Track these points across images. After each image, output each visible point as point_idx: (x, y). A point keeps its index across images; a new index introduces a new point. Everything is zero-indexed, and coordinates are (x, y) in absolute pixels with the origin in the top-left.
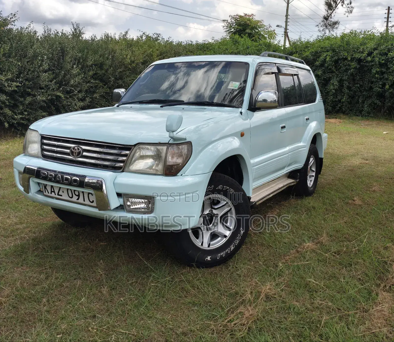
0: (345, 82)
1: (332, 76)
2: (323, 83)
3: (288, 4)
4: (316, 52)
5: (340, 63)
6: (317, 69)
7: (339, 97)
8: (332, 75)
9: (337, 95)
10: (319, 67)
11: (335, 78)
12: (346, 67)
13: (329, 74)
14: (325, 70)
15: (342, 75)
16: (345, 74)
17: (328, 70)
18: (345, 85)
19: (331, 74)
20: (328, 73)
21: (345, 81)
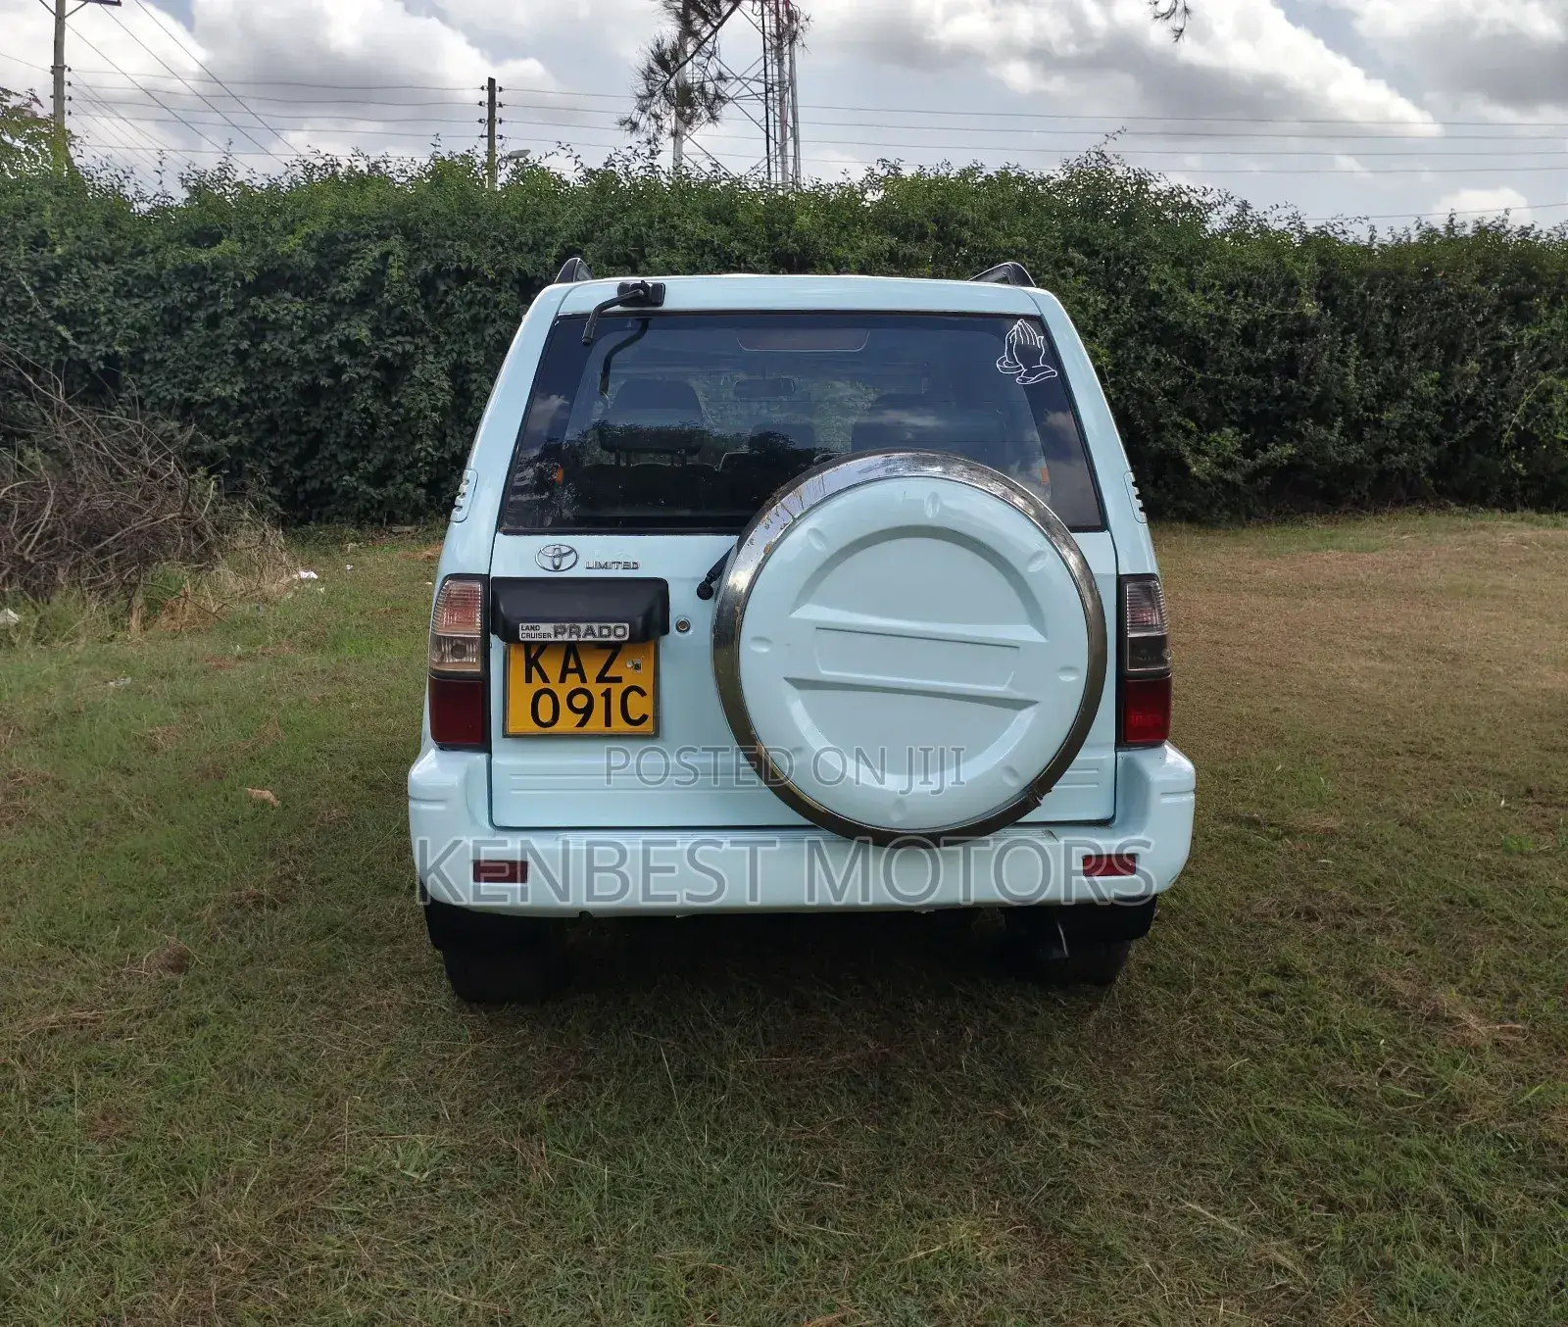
0: (474, 376)
1: (413, 348)
2: (376, 380)
3: (60, 17)
4: (331, 239)
5: (446, 293)
6: (339, 314)
7: (453, 443)
8: (417, 347)
9: (445, 436)
10: (348, 308)
11: (430, 358)
12: (473, 312)
13: (400, 338)
14: (378, 320)
15: (456, 347)
16: (471, 342)
17: (392, 322)
18: (478, 388)
19: (408, 338)
20: (395, 334)
21: (477, 371)
